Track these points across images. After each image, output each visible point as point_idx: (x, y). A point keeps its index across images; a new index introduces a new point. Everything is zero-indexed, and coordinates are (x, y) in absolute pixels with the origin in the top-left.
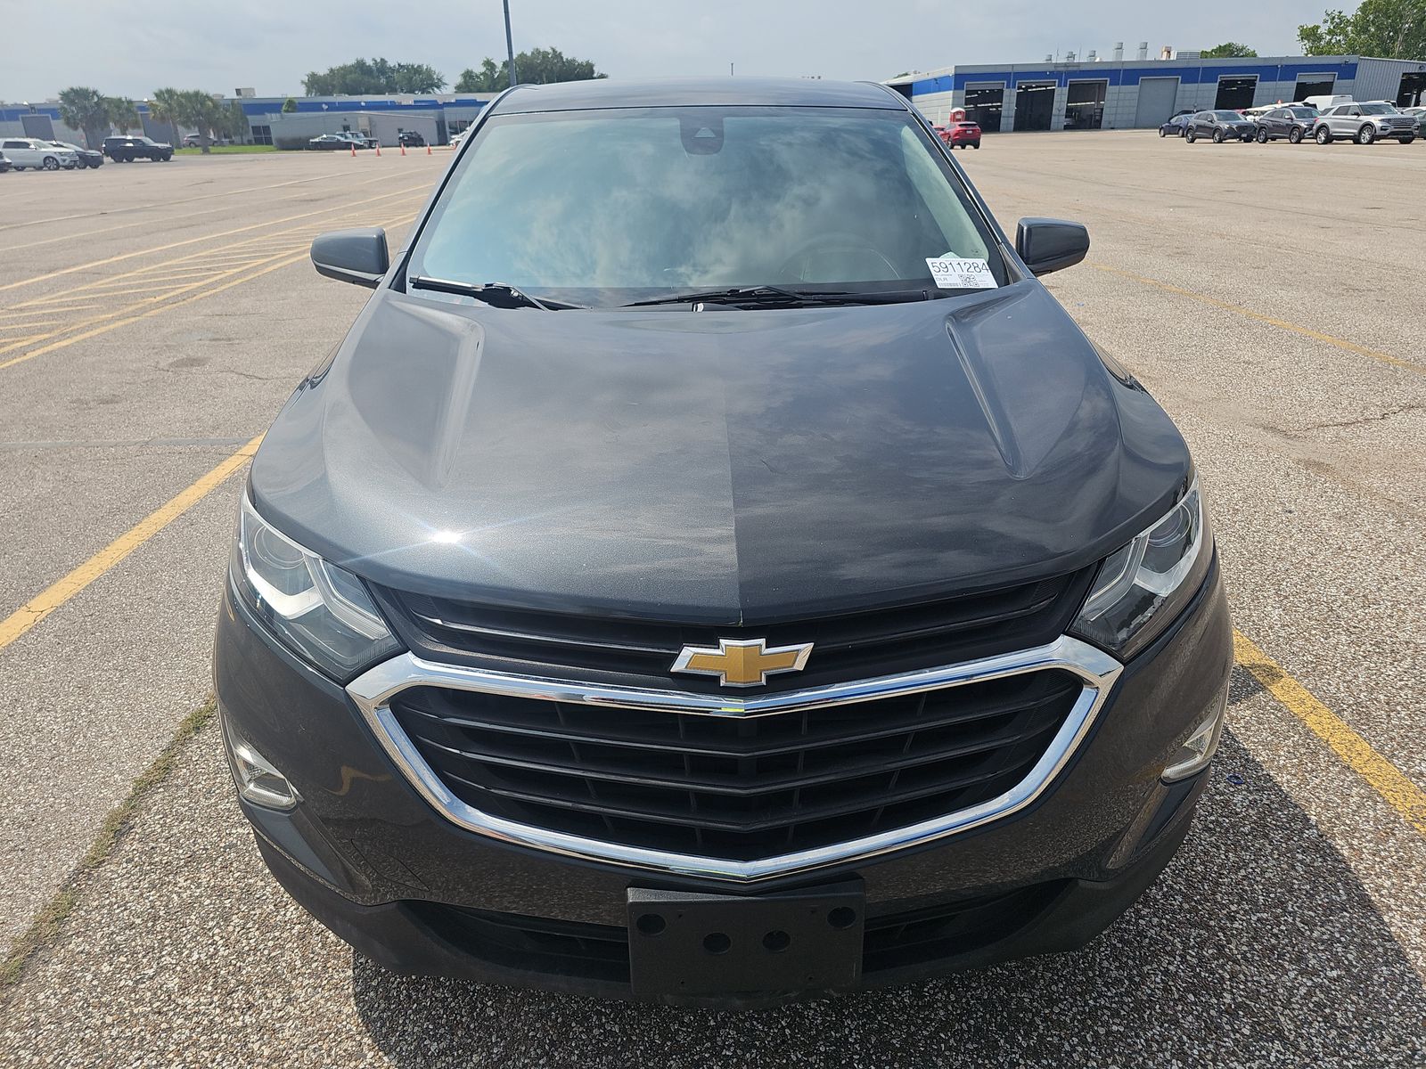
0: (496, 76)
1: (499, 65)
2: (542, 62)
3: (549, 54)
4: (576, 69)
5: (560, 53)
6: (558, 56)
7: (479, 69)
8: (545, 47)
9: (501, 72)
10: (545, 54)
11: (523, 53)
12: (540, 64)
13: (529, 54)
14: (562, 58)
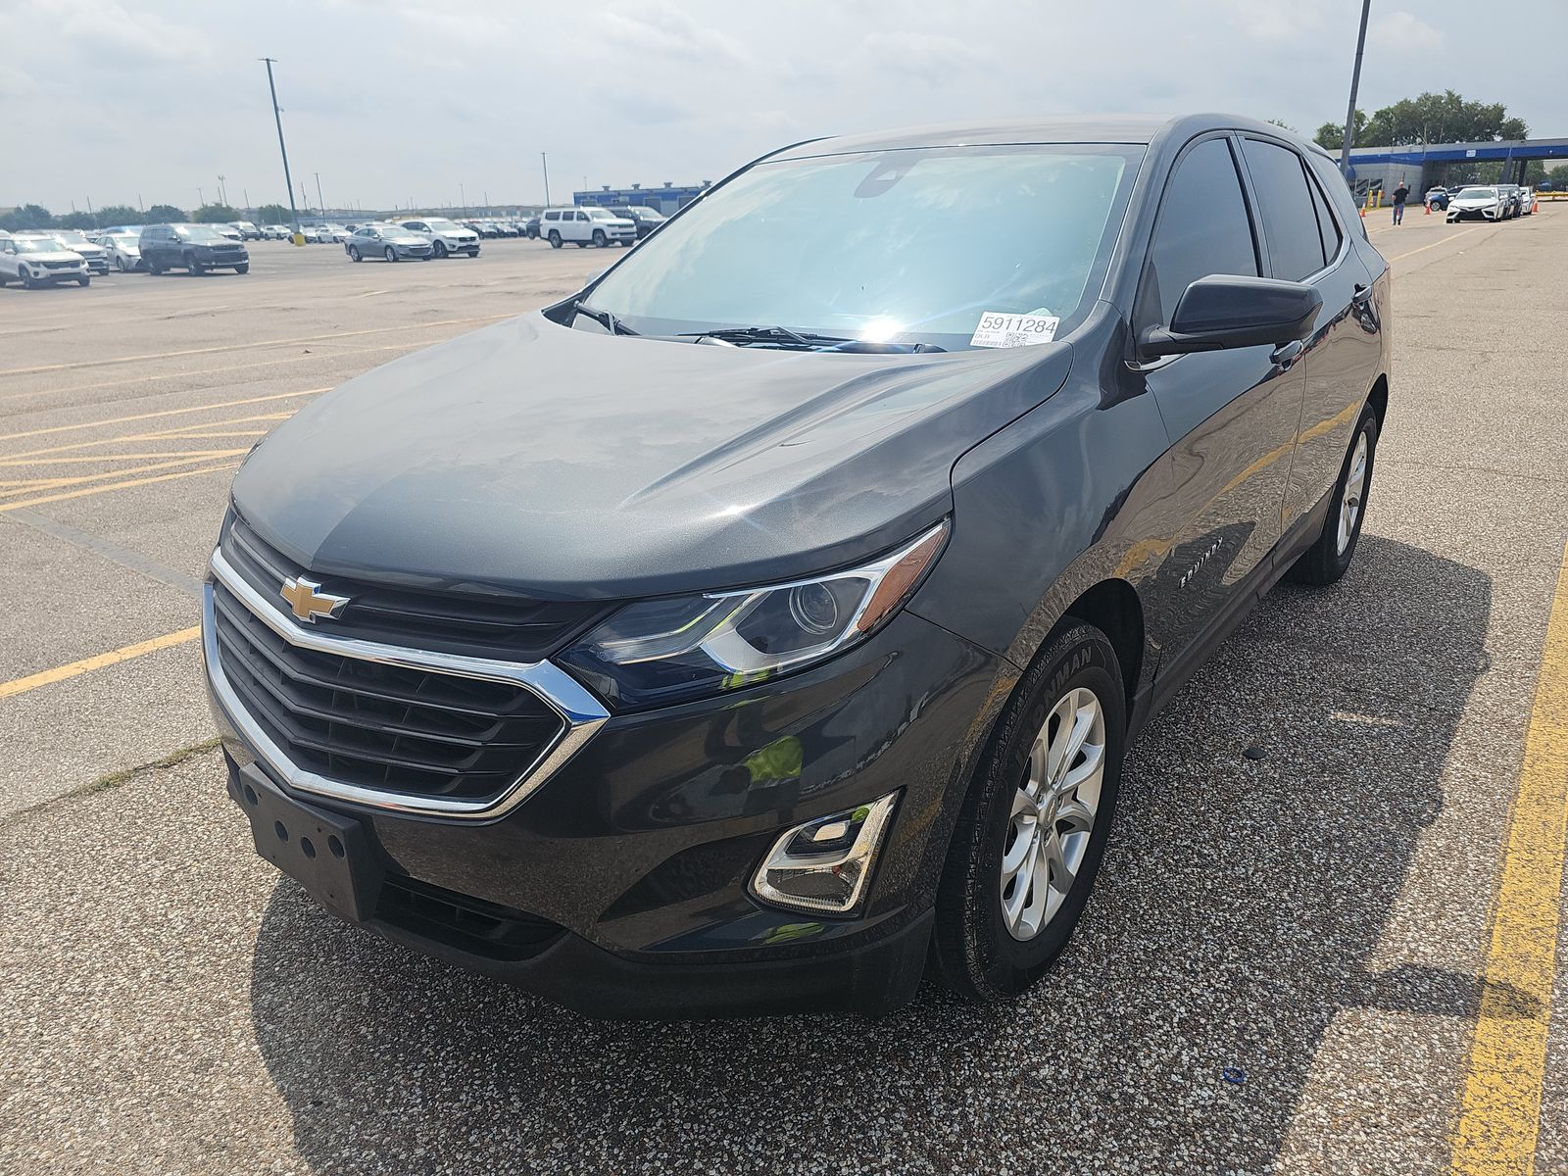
0: (1363, 128)
1: (1370, 116)
2: (1431, 109)
3: (1442, 98)
4: (1477, 115)
5: (1459, 97)
6: (1454, 100)
7: (1341, 121)
8: (1439, 91)
9: (1370, 124)
10: (1436, 100)
11: (1406, 100)
12: (1426, 113)
13: (1414, 100)
14: (1460, 103)
